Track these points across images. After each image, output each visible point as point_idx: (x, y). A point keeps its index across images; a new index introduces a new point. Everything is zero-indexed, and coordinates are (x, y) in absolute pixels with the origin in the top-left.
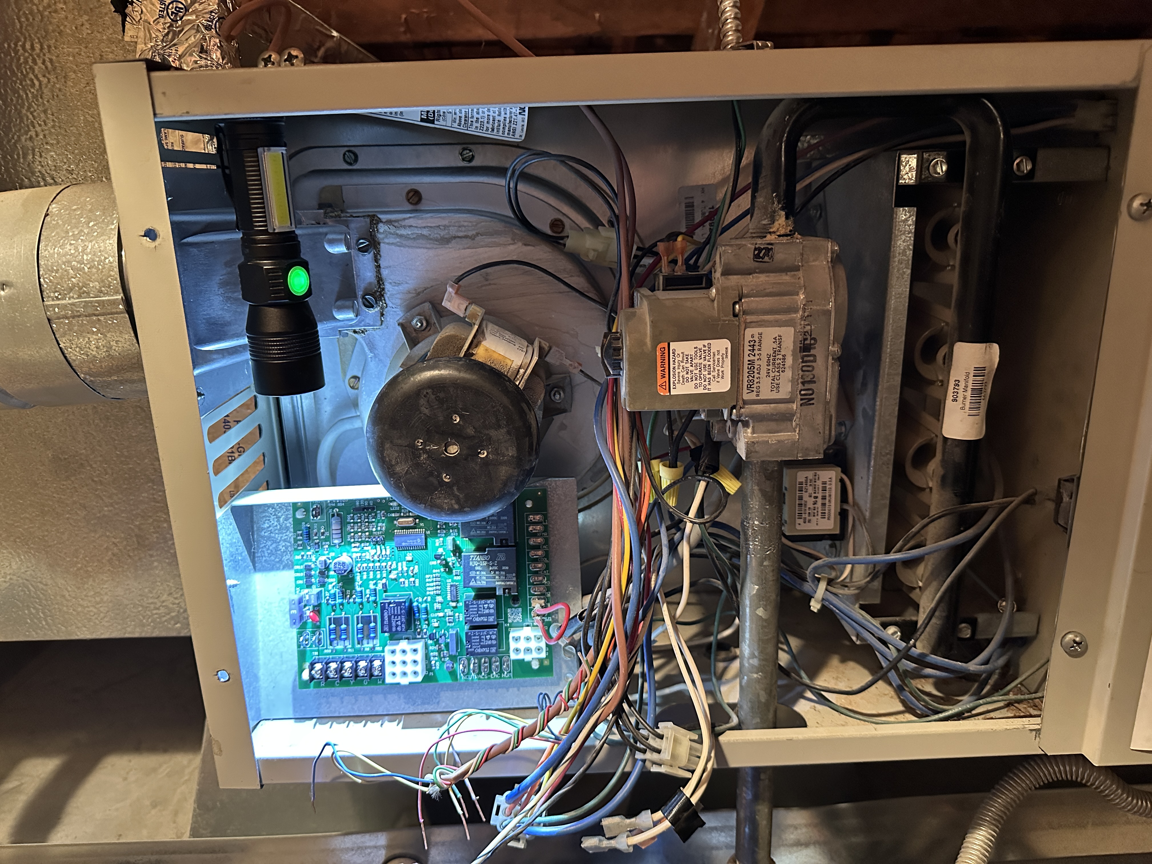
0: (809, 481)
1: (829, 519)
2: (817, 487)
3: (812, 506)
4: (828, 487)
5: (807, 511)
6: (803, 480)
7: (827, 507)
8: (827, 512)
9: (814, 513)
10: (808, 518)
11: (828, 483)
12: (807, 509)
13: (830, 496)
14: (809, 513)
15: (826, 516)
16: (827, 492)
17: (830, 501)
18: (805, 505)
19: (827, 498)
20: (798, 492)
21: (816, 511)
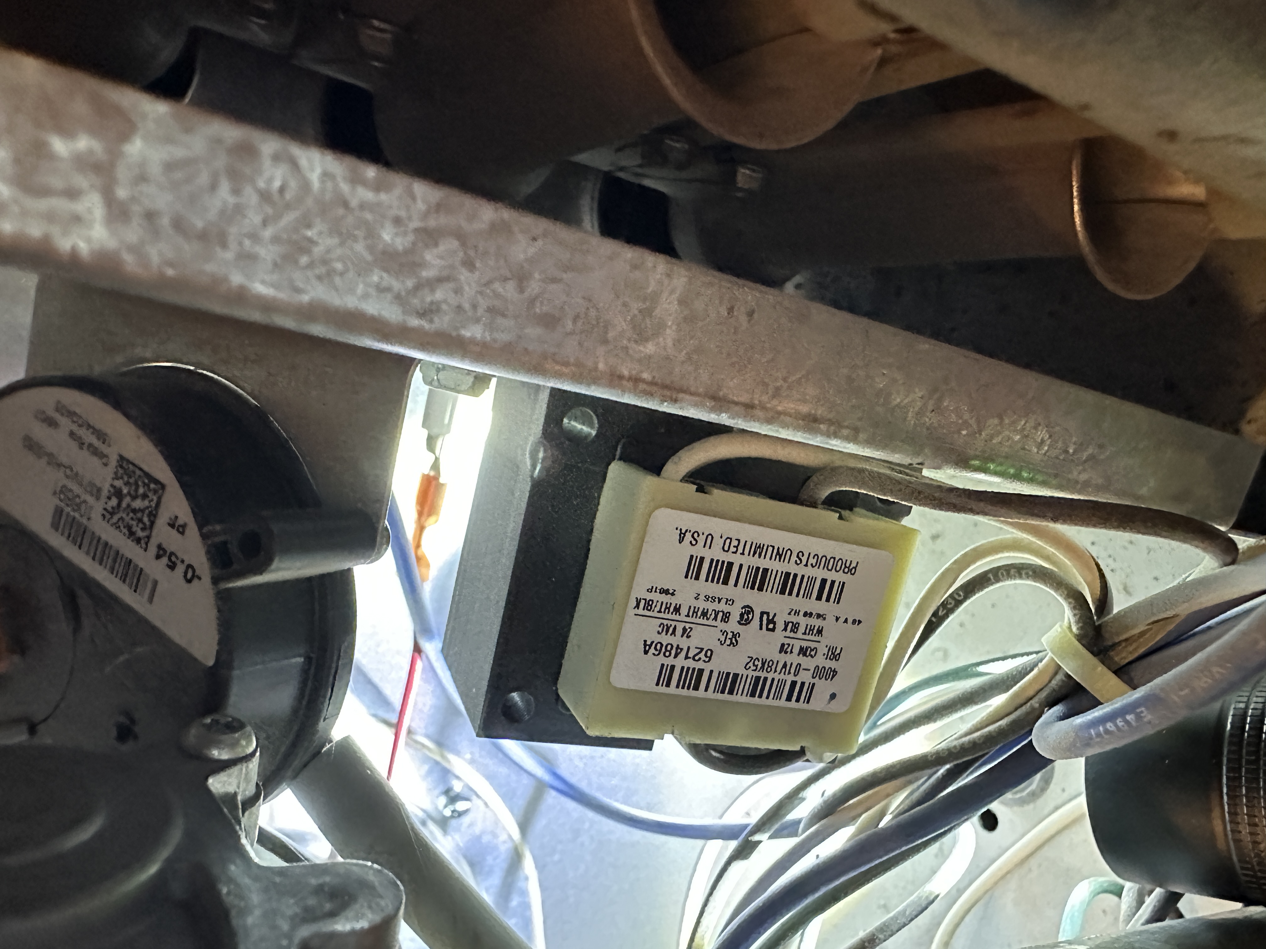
0: (666, 639)
1: (851, 570)
2: (702, 605)
3: (779, 637)
4: (716, 553)
5: (794, 659)
6: (655, 662)
7: (800, 570)
8: (820, 574)
9: (810, 630)
10: (820, 660)
11: (699, 551)
12: (783, 658)
13: (758, 550)
14: (803, 651)
15: (839, 577)
16: (737, 560)
17: (779, 555)
18: (766, 665)
19: (763, 563)
20: (701, 693)
21: (803, 622)
